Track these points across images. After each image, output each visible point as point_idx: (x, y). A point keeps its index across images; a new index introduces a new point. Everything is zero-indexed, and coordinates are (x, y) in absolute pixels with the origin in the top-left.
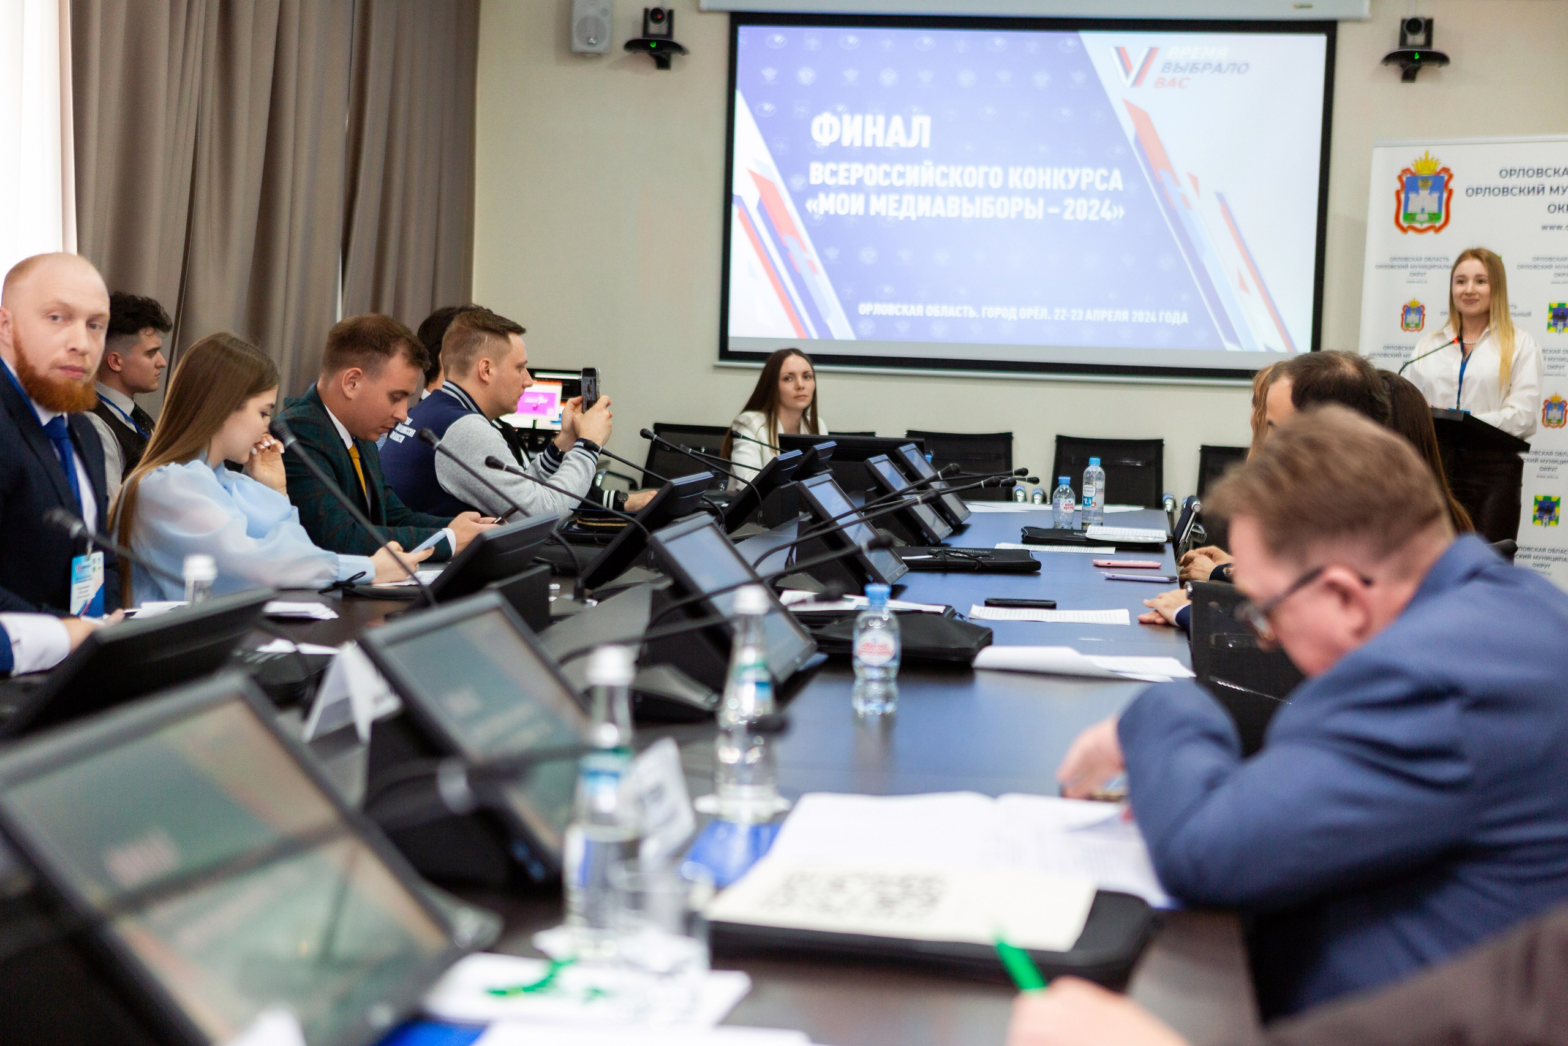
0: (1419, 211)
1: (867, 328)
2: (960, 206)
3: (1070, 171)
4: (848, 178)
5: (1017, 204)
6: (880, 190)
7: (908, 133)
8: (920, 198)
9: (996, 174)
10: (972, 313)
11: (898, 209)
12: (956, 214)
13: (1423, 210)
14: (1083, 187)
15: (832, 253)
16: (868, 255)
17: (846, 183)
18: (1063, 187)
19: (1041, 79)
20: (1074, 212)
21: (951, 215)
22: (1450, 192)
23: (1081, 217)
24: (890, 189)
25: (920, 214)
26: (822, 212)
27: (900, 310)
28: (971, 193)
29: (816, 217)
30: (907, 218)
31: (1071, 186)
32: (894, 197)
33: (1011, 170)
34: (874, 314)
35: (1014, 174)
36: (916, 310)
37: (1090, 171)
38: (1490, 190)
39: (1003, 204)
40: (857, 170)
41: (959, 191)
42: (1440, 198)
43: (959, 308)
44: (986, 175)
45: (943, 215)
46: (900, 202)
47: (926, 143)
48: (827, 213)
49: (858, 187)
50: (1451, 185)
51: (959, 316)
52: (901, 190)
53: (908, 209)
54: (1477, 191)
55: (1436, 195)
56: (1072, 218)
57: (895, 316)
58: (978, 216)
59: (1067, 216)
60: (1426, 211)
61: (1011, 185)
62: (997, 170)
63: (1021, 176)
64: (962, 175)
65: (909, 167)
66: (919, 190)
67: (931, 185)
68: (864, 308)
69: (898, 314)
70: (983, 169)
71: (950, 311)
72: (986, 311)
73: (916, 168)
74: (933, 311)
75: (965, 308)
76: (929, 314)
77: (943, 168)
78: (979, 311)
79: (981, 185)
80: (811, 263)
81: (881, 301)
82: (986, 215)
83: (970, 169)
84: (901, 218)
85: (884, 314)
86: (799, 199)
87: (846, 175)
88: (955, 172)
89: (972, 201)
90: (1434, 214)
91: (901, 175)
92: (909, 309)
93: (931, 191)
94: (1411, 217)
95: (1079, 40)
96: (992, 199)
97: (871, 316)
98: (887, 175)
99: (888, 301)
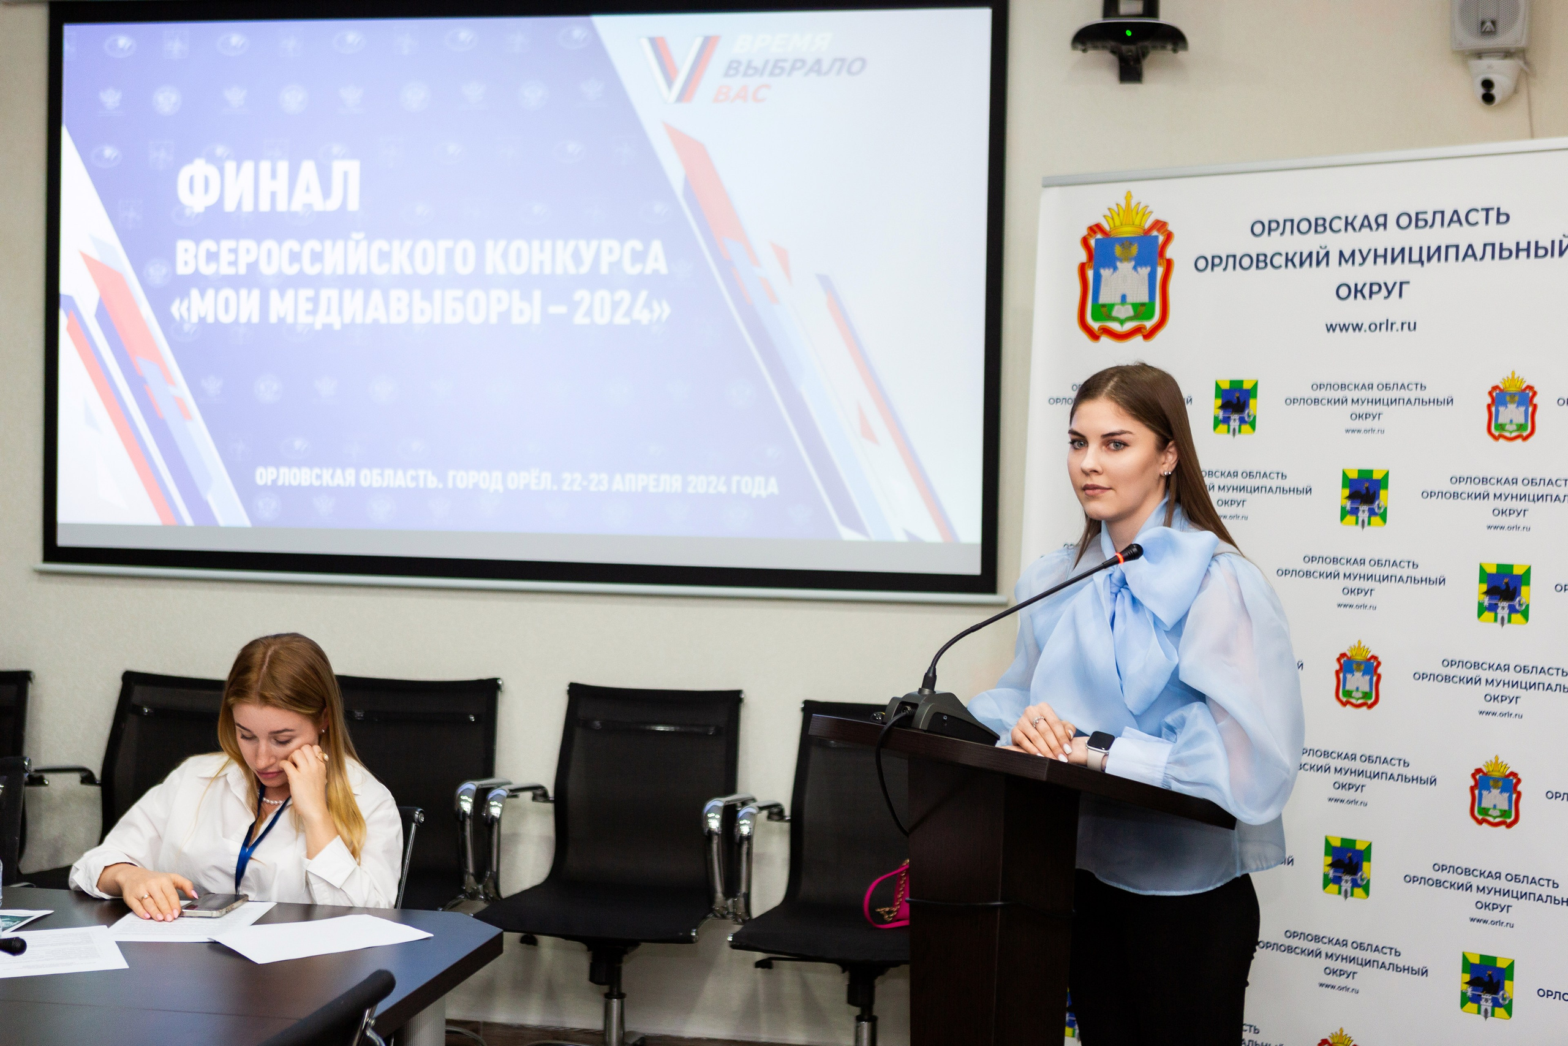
0: (1118, 300)
1: (268, 508)
2: (410, 305)
3: (582, 244)
4: (234, 263)
5: (499, 300)
6: (285, 283)
7: (326, 193)
8: (347, 293)
9: (465, 251)
10: (432, 482)
11: (313, 312)
12: (403, 319)
13: (1124, 298)
14: (604, 269)
15: (212, 386)
16: (267, 389)
17: (231, 271)
18: (572, 270)
19: (533, 95)
20: (589, 313)
21: (395, 319)
22: (1169, 264)
23: (601, 320)
24: (300, 281)
25: (347, 320)
26: (195, 319)
27: (319, 477)
28: (426, 285)
29: (186, 327)
30: (327, 327)
31: (584, 269)
32: (306, 293)
33: (490, 244)
34: (280, 483)
35: (493, 251)
36: (344, 478)
37: (615, 244)
38: (1236, 261)
39: (476, 301)
40: (248, 250)
41: (407, 282)
42: (1152, 276)
43: (411, 473)
44: (450, 254)
45: (383, 320)
46: (315, 300)
47: (353, 205)
48: (202, 320)
49: (250, 279)
50: (1169, 253)
51: (412, 485)
52: (317, 282)
53: (328, 312)
54: (1213, 262)
55: (1145, 271)
56: (586, 321)
57: (311, 486)
58: (437, 320)
59: (579, 319)
60: (1129, 299)
61: (489, 270)
62: (467, 245)
63: (505, 255)
64: (411, 256)
65: (328, 244)
66: (346, 282)
67: (363, 271)
68: (264, 476)
69: (316, 483)
70: (444, 244)
71: (397, 479)
72: (454, 478)
73: (340, 244)
74: (371, 478)
75: (421, 473)
76: (364, 483)
77: (381, 244)
78: (442, 478)
79: (441, 270)
80: (179, 402)
81: (290, 465)
82: (450, 320)
83: (425, 244)
84: (318, 326)
85: (295, 483)
86: (160, 299)
87: (232, 257)
88: (400, 251)
89: (428, 297)
90: (1143, 305)
91: (317, 257)
92: (332, 476)
93: (364, 282)
94: (1104, 311)
95: (592, 29)
96: (459, 293)
97: (274, 488)
98: (295, 257)
99: (299, 464)
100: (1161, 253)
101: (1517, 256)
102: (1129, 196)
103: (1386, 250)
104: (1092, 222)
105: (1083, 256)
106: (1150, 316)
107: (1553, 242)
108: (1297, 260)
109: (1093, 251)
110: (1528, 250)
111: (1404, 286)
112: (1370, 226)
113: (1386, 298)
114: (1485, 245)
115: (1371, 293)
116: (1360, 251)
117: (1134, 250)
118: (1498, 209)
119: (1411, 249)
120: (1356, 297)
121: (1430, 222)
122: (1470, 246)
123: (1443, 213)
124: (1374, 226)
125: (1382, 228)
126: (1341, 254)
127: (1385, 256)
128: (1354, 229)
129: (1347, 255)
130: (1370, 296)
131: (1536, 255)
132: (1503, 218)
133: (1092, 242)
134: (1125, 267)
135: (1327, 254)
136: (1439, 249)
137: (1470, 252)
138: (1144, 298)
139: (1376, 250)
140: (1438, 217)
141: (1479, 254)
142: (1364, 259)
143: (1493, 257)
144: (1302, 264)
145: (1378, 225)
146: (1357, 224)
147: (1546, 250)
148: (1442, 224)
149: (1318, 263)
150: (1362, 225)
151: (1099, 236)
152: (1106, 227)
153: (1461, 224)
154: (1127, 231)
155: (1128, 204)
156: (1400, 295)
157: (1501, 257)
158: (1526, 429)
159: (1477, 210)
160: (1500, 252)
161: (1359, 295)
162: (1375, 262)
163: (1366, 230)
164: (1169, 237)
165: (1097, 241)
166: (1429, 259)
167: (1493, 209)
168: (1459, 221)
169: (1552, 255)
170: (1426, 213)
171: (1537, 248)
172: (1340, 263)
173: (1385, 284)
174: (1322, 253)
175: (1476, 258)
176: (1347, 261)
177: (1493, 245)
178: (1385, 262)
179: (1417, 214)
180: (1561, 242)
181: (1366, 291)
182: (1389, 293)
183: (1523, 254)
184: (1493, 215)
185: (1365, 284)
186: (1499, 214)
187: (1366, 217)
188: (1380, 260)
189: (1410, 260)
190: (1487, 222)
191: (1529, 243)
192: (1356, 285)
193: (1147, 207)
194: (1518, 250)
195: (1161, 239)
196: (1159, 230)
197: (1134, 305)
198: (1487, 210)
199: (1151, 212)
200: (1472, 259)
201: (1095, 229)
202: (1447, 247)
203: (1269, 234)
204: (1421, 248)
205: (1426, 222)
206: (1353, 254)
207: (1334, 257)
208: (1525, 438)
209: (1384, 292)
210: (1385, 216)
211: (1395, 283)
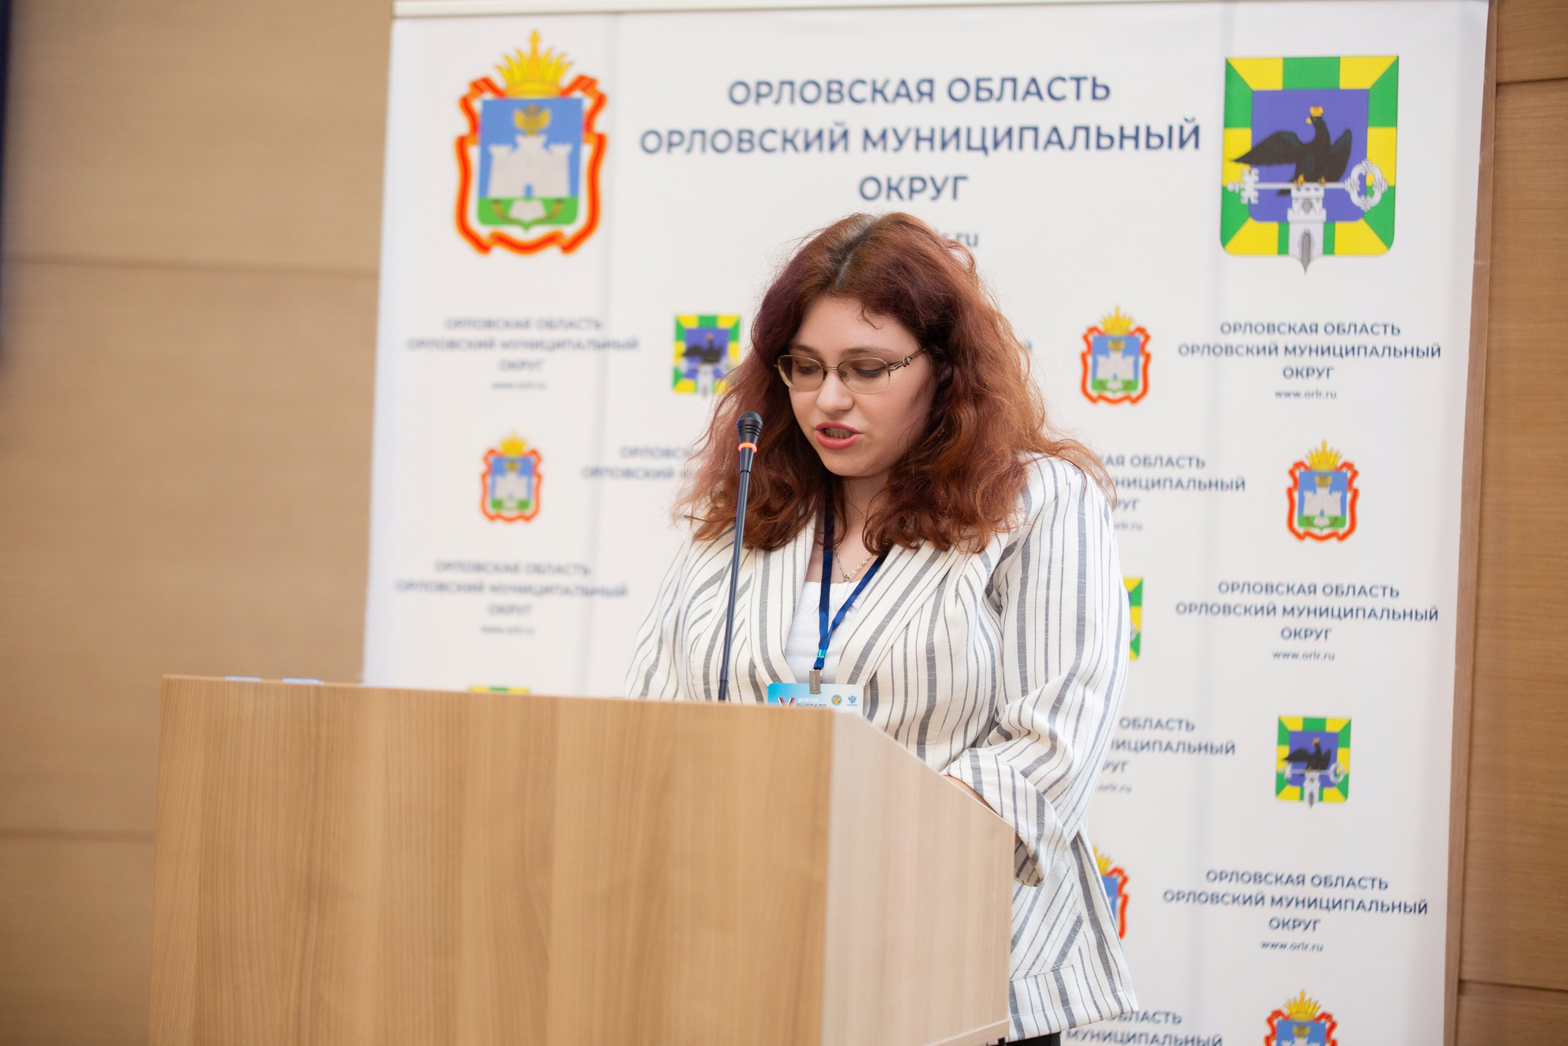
100: (588, 125)
101: (1121, 146)
102: (535, 38)
103: (933, 131)
104: (477, 74)
105: (462, 126)
106: (571, 219)
107: (1171, 129)
108: (800, 142)
109: (480, 120)
110: (1136, 138)
111: (961, 184)
112: (908, 96)
113: (934, 199)
114: (1076, 129)
115: (912, 191)
116: (895, 131)
117: (546, 118)
118: (1094, 79)
119: (969, 131)
120: (888, 197)
121: (996, 93)
122: (1055, 130)
123: (1014, 80)
124: (915, 95)
125: (926, 99)
126: (867, 135)
127: (931, 140)
128: (885, 99)
129: (875, 134)
130: (911, 197)
131: (1148, 146)
132: (1100, 92)
133: (477, 105)
134: (531, 145)
135: (845, 135)
136: (1009, 132)
137: (1054, 138)
138: (561, 190)
139: (918, 131)
140: (1009, 86)
141: (1067, 141)
142: (901, 142)
143: (1087, 146)
144: (808, 146)
145: (921, 94)
146: (890, 92)
147: (1161, 138)
148: (1015, 98)
149: (833, 146)
150: (898, 95)
151: (488, 96)
152: (500, 82)
153: (1041, 98)
154: (533, 91)
155: (534, 50)
156: (955, 196)
157: (1099, 146)
158: (1135, 387)
159: (1063, 79)
160: (1100, 139)
161: (894, 194)
162: (917, 148)
163: (903, 102)
164: (600, 101)
165: (486, 104)
166: (996, 144)
167: (1085, 78)
168: (1039, 94)
169: (1170, 146)
170: (989, 80)
171: (1149, 134)
172: (865, 148)
173: (933, 180)
174: (838, 132)
175: (1062, 146)
176: (874, 144)
177: (1087, 129)
178: (932, 148)
179: (978, 81)
180: (1181, 129)
181: (904, 189)
182: (938, 191)
183: (1129, 144)
184: (1086, 87)
185: (901, 180)
186: (1095, 85)
187: (903, 83)
188: (925, 145)
189: (969, 148)
190: (1078, 97)
191: (1137, 129)
192: (889, 180)
193: (564, 55)
194: (1123, 137)
195: (588, 103)
196: (584, 90)
197: (546, 202)
198: (1078, 80)
199: (571, 64)
200: (1057, 148)
201: (483, 85)
202: (1022, 129)
203: (757, 101)
204: (984, 131)
205: (990, 91)
206: (884, 136)
207: (856, 139)
208: (1134, 401)
209: (931, 191)
210: (931, 82)
211: (946, 180)
